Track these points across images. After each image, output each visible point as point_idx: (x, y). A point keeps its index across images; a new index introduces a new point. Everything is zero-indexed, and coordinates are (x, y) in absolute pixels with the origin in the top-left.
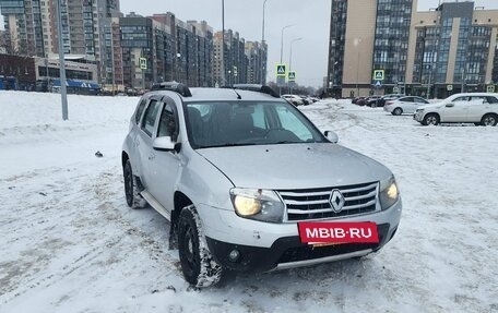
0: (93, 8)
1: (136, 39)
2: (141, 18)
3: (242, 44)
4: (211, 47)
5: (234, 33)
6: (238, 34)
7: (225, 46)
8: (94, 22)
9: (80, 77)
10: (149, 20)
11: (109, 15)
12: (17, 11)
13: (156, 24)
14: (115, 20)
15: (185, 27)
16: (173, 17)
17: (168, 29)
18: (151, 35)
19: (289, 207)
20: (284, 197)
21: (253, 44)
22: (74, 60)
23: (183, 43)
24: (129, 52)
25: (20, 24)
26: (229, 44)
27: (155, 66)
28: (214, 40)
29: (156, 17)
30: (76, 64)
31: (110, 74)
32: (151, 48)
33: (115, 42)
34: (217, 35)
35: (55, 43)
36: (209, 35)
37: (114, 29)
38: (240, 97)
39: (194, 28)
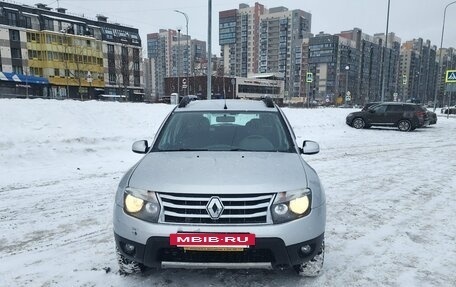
0: (288, 32)
1: (323, 56)
2: (329, 36)
3: (433, 52)
4: (398, 57)
5: (425, 41)
6: (429, 42)
7: (413, 54)
8: (288, 44)
9: (270, 92)
10: (335, 38)
11: (301, 37)
12: (231, 41)
13: (342, 41)
14: (306, 40)
15: (371, 40)
16: (360, 32)
17: (353, 44)
18: (337, 51)
19: (166, 208)
20: (163, 199)
21: (447, 50)
22: (267, 78)
23: (368, 55)
24: (315, 68)
25: (232, 52)
26: (417, 53)
27: (337, 79)
28: (401, 50)
29: (343, 34)
30: (268, 81)
31: (297, 88)
32: (336, 63)
33: (303, 60)
34: (406, 44)
35: (256, 64)
36: (396, 45)
37: (304, 48)
38: (226, 108)
39: (381, 40)
